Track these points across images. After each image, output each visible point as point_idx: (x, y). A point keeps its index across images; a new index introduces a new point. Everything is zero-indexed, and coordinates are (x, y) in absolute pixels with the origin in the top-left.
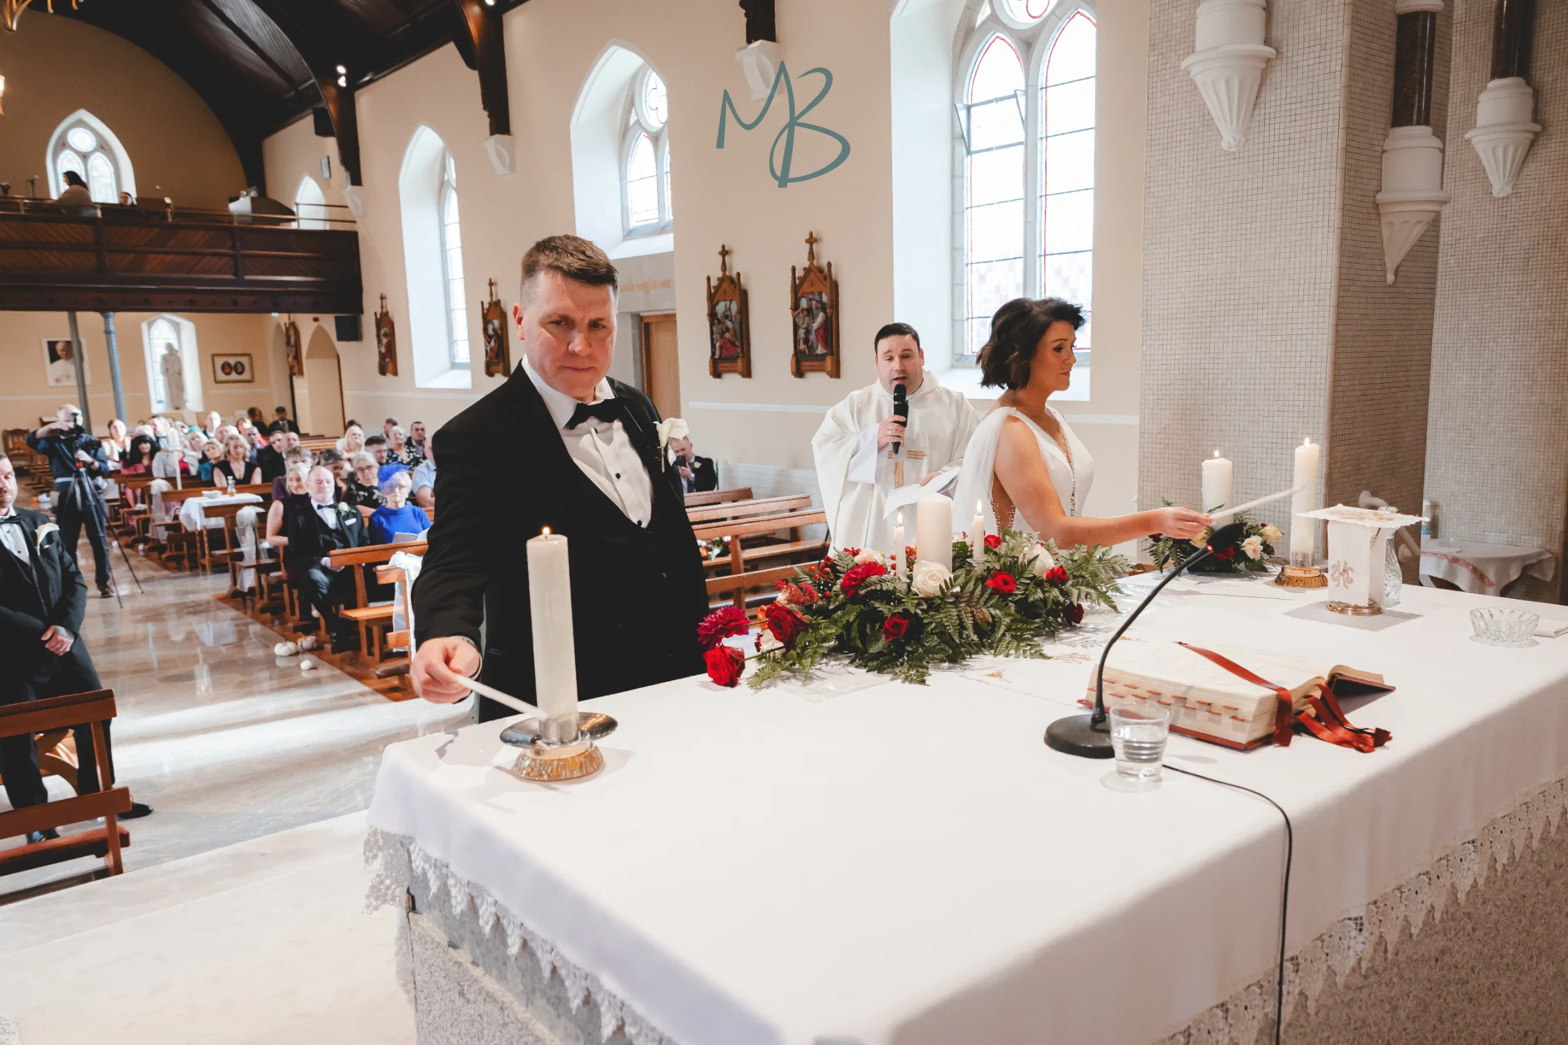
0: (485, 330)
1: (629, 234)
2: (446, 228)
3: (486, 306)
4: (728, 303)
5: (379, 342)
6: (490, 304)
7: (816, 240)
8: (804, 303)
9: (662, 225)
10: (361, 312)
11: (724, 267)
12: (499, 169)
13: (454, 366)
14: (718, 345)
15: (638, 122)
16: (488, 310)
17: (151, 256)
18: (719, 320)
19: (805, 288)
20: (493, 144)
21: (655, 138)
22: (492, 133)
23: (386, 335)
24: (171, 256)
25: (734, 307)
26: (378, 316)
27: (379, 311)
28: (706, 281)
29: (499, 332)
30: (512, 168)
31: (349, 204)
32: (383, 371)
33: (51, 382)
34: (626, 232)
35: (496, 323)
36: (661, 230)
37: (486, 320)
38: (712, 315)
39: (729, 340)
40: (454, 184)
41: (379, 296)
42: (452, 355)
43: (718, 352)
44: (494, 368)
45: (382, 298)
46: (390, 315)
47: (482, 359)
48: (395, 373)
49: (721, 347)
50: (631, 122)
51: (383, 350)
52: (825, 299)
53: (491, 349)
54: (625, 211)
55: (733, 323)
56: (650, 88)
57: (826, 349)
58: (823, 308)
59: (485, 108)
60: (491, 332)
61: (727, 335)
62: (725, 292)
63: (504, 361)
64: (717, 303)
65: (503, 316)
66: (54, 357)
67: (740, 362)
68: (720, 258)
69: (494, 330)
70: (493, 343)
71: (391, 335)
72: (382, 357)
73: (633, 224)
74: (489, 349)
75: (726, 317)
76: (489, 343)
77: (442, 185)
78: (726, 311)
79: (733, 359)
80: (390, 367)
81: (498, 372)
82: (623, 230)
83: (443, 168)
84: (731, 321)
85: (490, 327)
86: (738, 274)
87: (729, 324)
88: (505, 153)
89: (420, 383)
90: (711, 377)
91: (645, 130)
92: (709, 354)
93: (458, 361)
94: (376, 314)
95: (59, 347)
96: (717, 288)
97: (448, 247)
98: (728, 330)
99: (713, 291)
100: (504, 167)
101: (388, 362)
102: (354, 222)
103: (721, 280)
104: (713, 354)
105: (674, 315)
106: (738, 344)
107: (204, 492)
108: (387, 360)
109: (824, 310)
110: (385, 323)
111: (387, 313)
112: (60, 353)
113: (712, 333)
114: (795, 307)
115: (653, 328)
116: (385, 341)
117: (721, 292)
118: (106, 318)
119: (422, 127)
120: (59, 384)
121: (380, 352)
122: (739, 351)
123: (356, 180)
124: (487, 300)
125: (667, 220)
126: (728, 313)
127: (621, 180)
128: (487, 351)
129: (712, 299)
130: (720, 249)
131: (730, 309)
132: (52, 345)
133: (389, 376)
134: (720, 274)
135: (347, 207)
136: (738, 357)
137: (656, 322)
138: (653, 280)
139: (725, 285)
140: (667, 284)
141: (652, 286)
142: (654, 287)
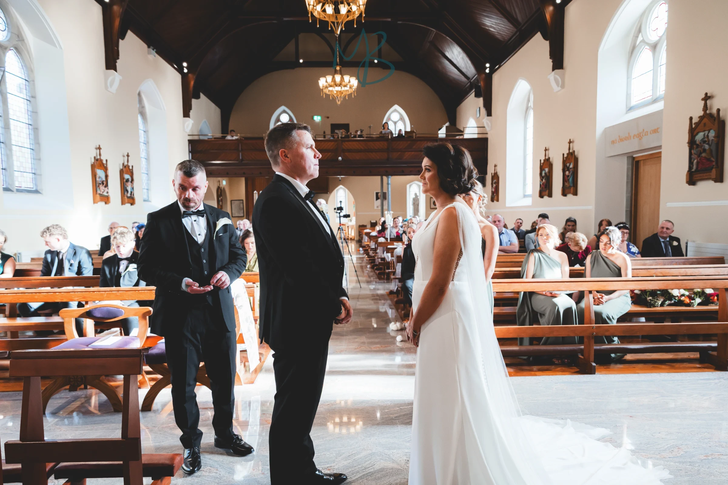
0: (541, 174)
1: (630, 109)
2: (527, 129)
3: (542, 162)
4: (707, 132)
5: (492, 186)
6: (544, 160)
9: (654, 99)
10: (486, 173)
11: (705, 107)
12: (556, 88)
13: (525, 196)
14: (695, 162)
15: (643, 41)
16: (543, 163)
17: (406, 153)
18: (697, 145)
20: (553, 76)
21: (654, 47)
22: (553, 69)
23: (495, 183)
24: (413, 153)
25: (712, 134)
26: (493, 175)
27: (493, 172)
28: (688, 121)
29: (548, 174)
30: (563, 86)
31: (485, 125)
32: (492, 200)
33: (375, 208)
34: (628, 109)
35: (547, 170)
36: (655, 101)
37: (542, 169)
38: (692, 143)
39: (705, 157)
40: (532, 106)
41: (494, 165)
42: (524, 190)
43: (694, 167)
44: (544, 193)
45: (495, 166)
46: (498, 173)
47: (538, 188)
48: (498, 200)
49: (698, 163)
50: (638, 43)
51: (493, 190)
53: (543, 184)
54: (628, 96)
55: (710, 146)
56: (654, 16)
59: (550, 58)
60: (543, 174)
61: (704, 155)
62: (705, 124)
63: (549, 189)
64: (697, 134)
65: (550, 166)
66: (377, 198)
67: (714, 171)
68: (703, 102)
69: (545, 173)
70: (544, 180)
71: (497, 183)
72: (493, 193)
73: (633, 103)
74: (541, 184)
75: (704, 142)
76: (542, 180)
77: (527, 109)
78: (704, 138)
79: (709, 170)
80: (496, 198)
81: (546, 195)
82: (627, 108)
83: (529, 101)
84: (708, 144)
85: (543, 172)
86: (718, 110)
87: (707, 147)
88: (560, 80)
89: (507, 205)
90: (687, 185)
91: (648, 44)
92: (687, 169)
93: (527, 194)
94: (492, 174)
95: (379, 194)
96: (697, 124)
97: (527, 139)
98: (705, 150)
99: (694, 126)
100: (558, 86)
101: (495, 196)
102: (487, 134)
103: (701, 118)
104: (690, 168)
105: (660, 152)
106: (712, 159)
107: (395, 243)
108: (495, 194)
110: (496, 177)
111: (497, 172)
112: (379, 197)
113: (690, 154)
115: (641, 163)
116: (494, 185)
117: (702, 124)
118: (388, 178)
119: (520, 80)
120: (377, 209)
121: (492, 191)
122: (714, 164)
123: (489, 114)
124: (543, 158)
125: (658, 95)
126: (706, 139)
127: (628, 78)
128: (540, 185)
129: (693, 131)
130: (703, 96)
131: (708, 136)
132: (377, 194)
133: (495, 202)
134: (701, 113)
135: (484, 127)
136: (712, 168)
137: (643, 160)
138: (645, 131)
139: (705, 120)
140: (656, 131)
141: (644, 135)
142: (645, 135)
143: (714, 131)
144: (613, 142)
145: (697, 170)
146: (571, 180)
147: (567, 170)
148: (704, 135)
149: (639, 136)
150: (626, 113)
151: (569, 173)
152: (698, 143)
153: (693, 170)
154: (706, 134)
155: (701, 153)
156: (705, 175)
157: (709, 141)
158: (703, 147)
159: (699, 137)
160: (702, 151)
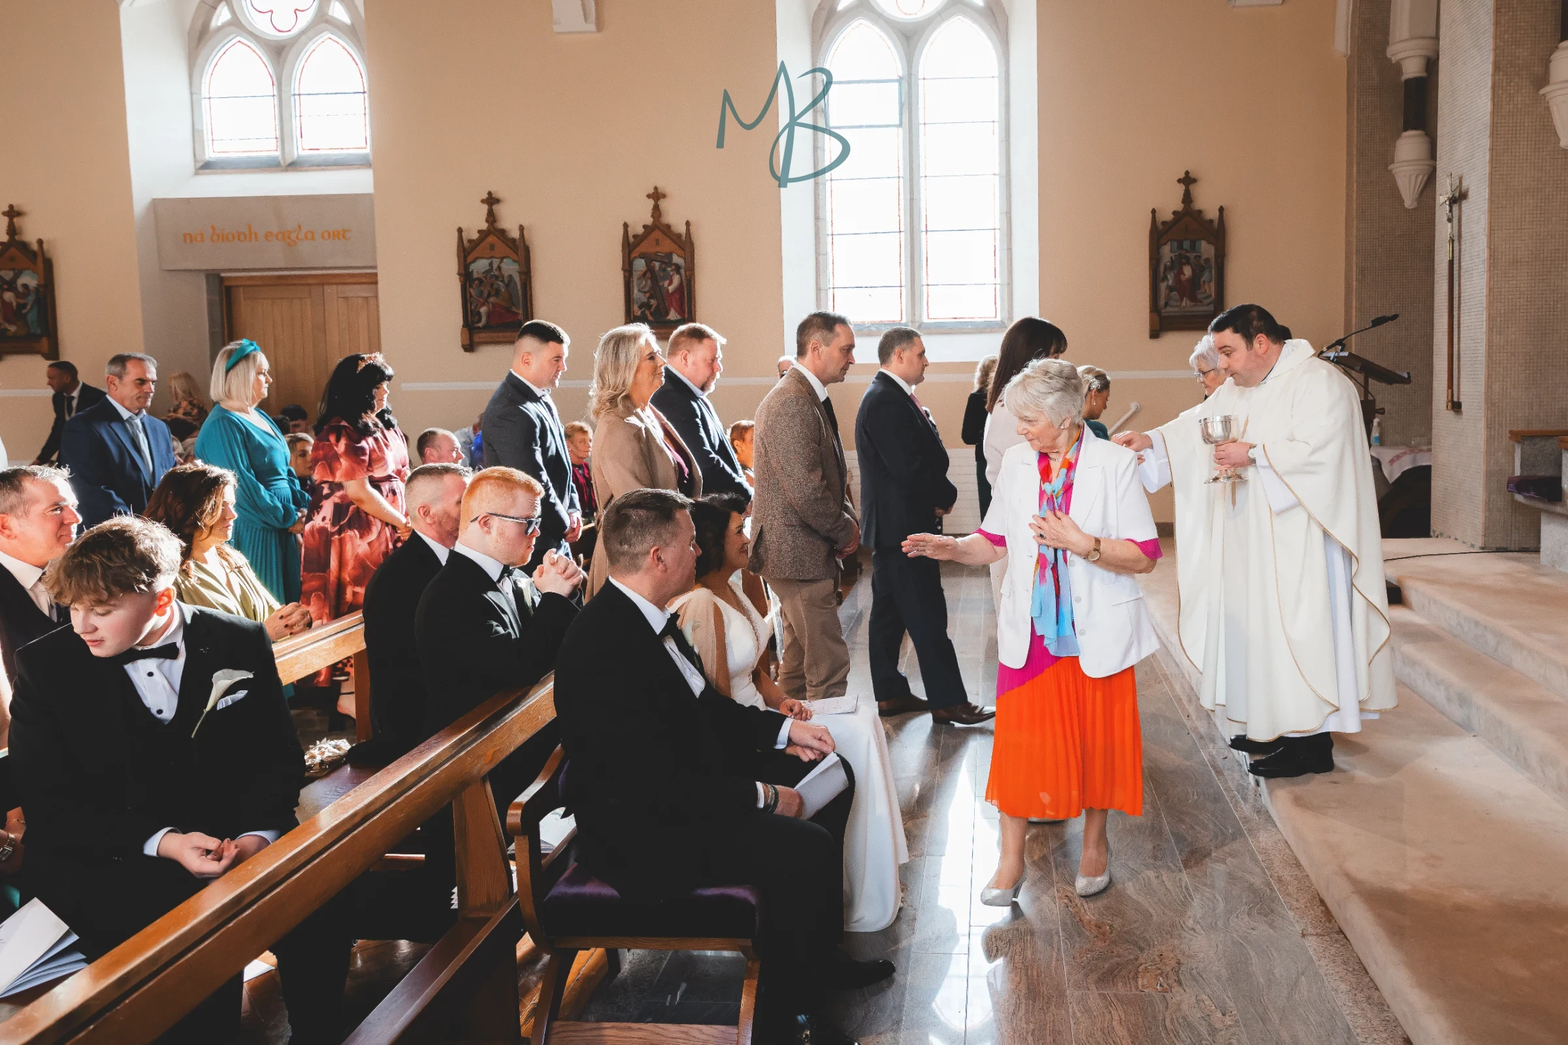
1: (207, 167)
7: (664, 196)
8: (640, 265)
11: (490, 217)
14: (483, 310)
15: (232, 22)
18: (480, 281)
19: (644, 247)
21: (280, 49)
25: (510, 267)
28: (456, 234)
34: (198, 164)
36: (292, 166)
38: (466, 277)
39: (501, 304)
43: (484, 320)
49: (489, 315)
50: (218, 21)
52: (676, 259)
55: (507, 286)
57: (679, 314)
58: (678, 268)
61: (492, 299)
62: (492, 247)
64: (474, 261)
68: (485, 207)
75: (493, 276)
78: (491, 269)
79: (514, 328)
82: (196, 161)
84: (503, 281)
86: (521, 228)
87: (502, 286)
90: (462, 350)
91: (253, 36)
92: (459, 322)
96: (476, 243)
98: (497, 292)
99: (467, 245)
103: (484, 233)
104: (468, 322)
105: (376, 275)
106: (518, 309)
109: (678, 272)
113: (465, 296)
114: (628, 269)
117: (486, 245)
122: (520, 317)
125: (296, 155)
126: (497, 273)
127: (192, 94)
129: (466, 254)
130: (484, 196)
131: (499, 268)
134: (484, 226)
137: (244, 286)
138: (304, 230)
139: (491, 239)
140: (340, 235)
141: (302, 236)
142: (306, 238)
143: (514, 261)
144: (189, 238)
145: (486, 328)
146: (32, 317)
147: (8, 290)
148: (491, 264)
149: (287, 238)
150: (196, 174)
151: (18, 295)
152: (475, 275)
153: (480, 325)
154: (495, 266)
155: (489, 295)
156: (500, 334)
157: (503, 277)
158: (495, 286)
159: (479, 267)
160: (493, 292)
